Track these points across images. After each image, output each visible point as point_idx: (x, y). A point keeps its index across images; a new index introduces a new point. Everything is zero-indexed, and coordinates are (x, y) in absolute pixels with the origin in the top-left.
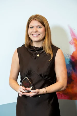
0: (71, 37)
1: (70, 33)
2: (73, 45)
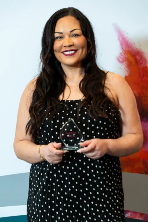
0: (121, 48)
1: (119, 40)
2: (125, 64)
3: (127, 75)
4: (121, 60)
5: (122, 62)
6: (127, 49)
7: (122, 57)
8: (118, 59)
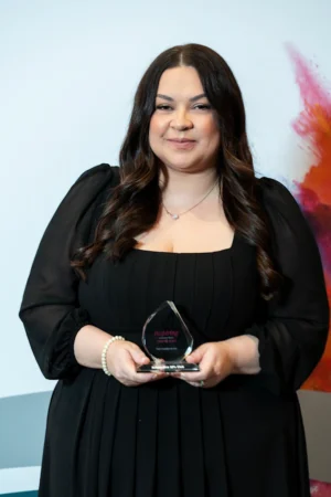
0: (302, 102)
1: (297, 81)
2: (311, 137)
3: (316, 164)
4: (302, 128)
5: (303, 134)
6: (317, 103)
7: (304, 122)
8: (295, 127)
